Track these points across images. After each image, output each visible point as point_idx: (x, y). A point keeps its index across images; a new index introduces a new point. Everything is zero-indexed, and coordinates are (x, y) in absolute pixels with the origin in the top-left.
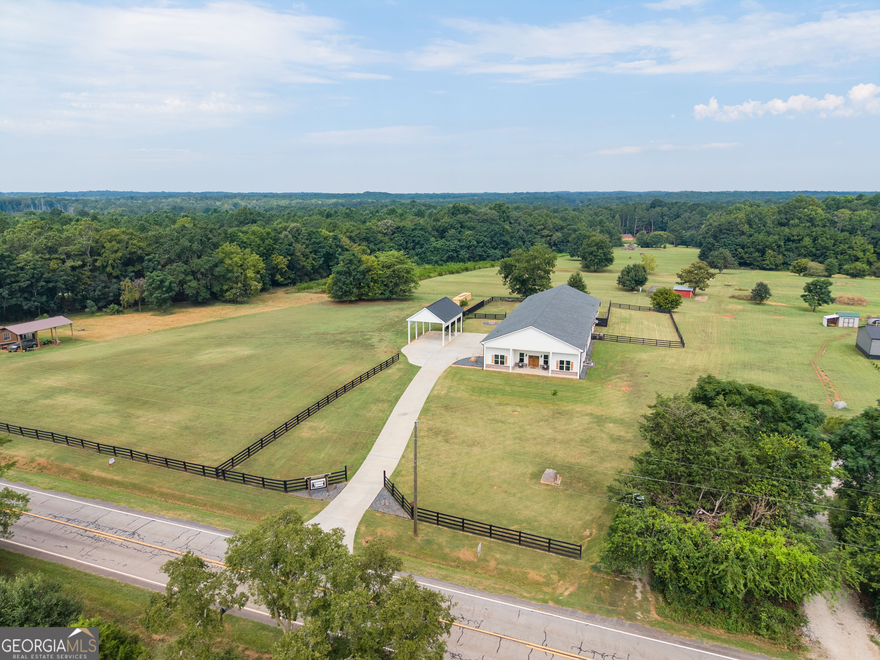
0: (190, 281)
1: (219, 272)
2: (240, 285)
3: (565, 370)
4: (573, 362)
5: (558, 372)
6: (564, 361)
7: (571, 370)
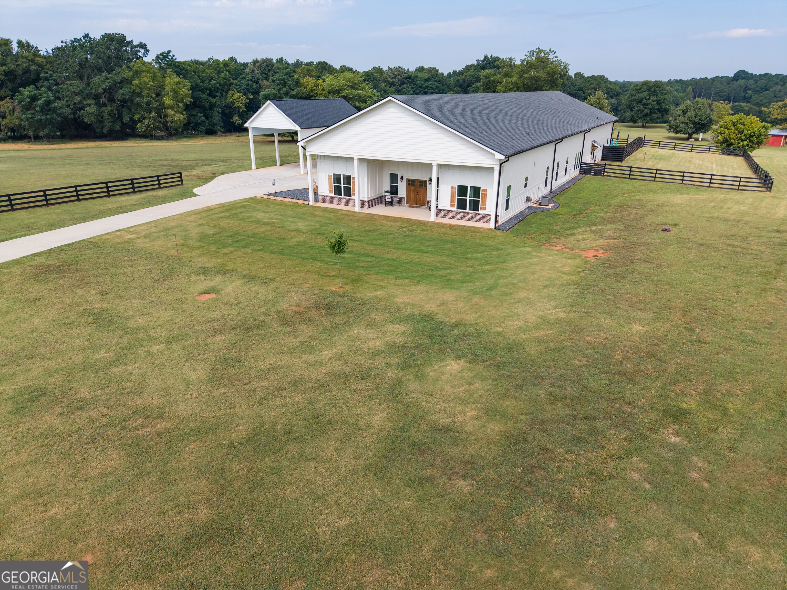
0: (90, 105)
1: (122, 94)
2: (153, 114)
3: (467, 210)
4: (486, 191)
5: (452, 215)
6: (467, 187)
7: (482, 209)
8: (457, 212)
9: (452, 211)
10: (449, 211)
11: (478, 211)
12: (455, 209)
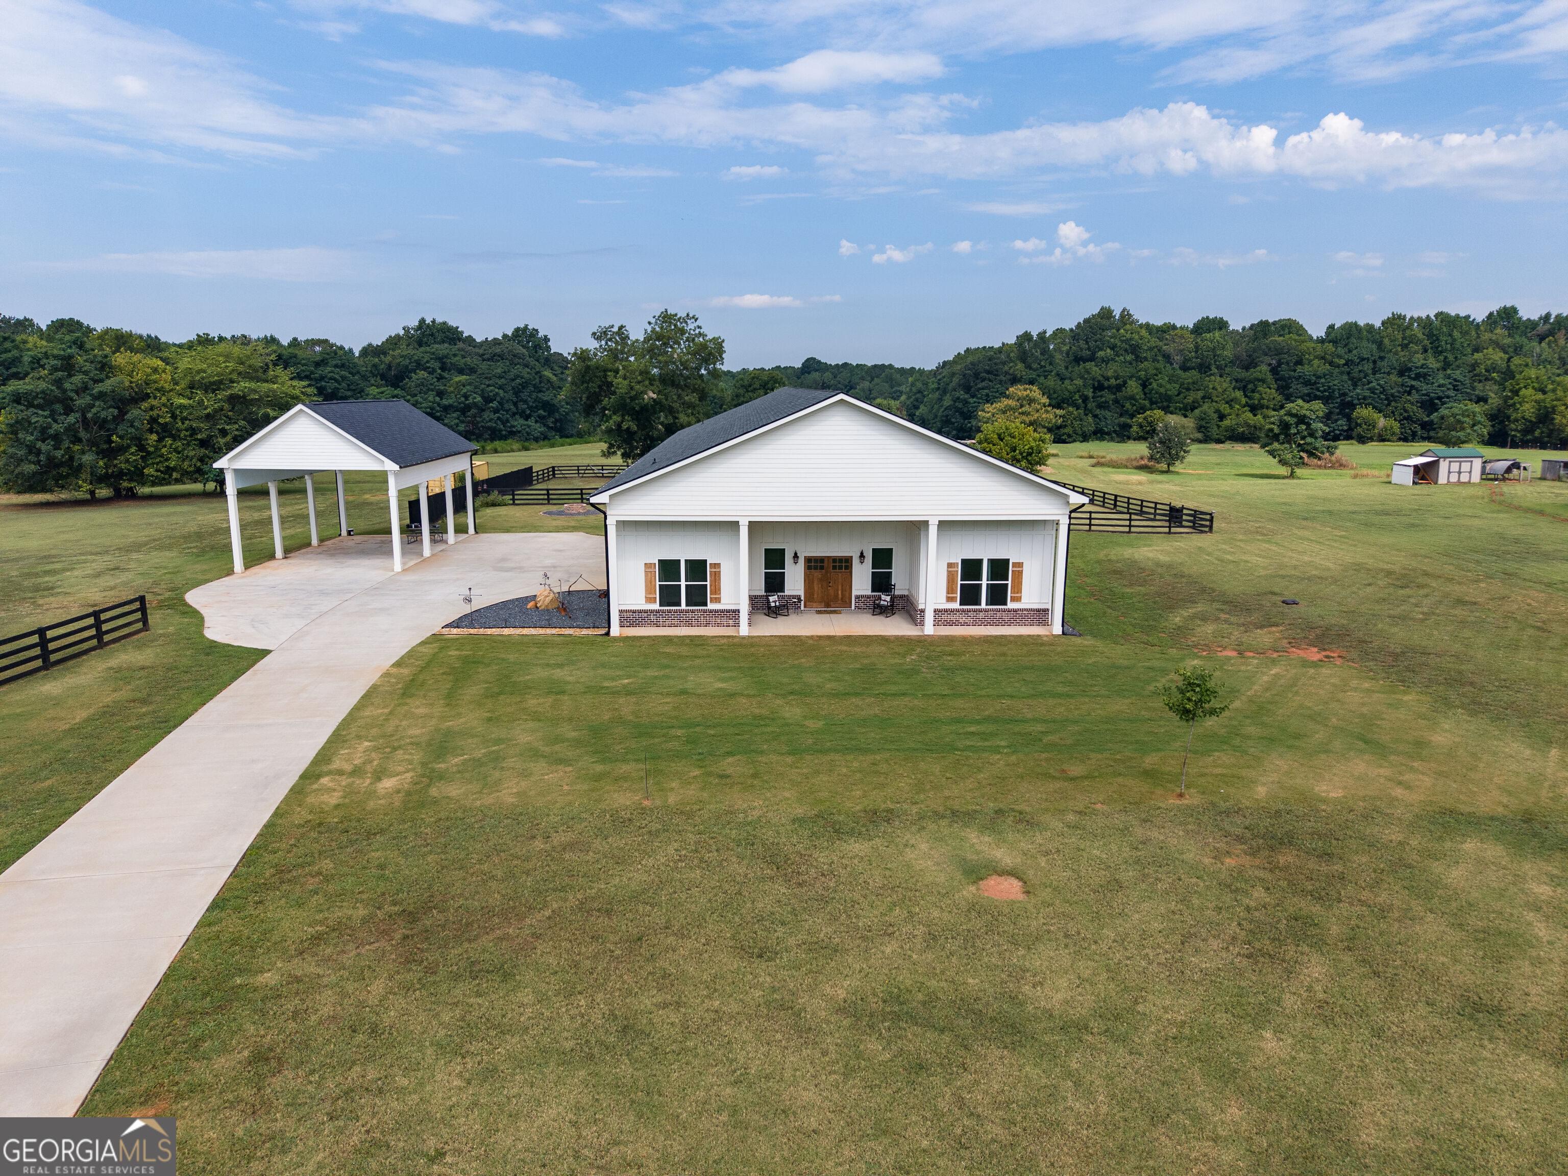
3: (983, 605)
4: (1020, 565)
5: (953, 618)
6: (980, 562)
7: (1013, 599)
8: (963, 611)
9: (952, 611)
10: (946, 611)
11: (1005, 604)
12: (956, 605)
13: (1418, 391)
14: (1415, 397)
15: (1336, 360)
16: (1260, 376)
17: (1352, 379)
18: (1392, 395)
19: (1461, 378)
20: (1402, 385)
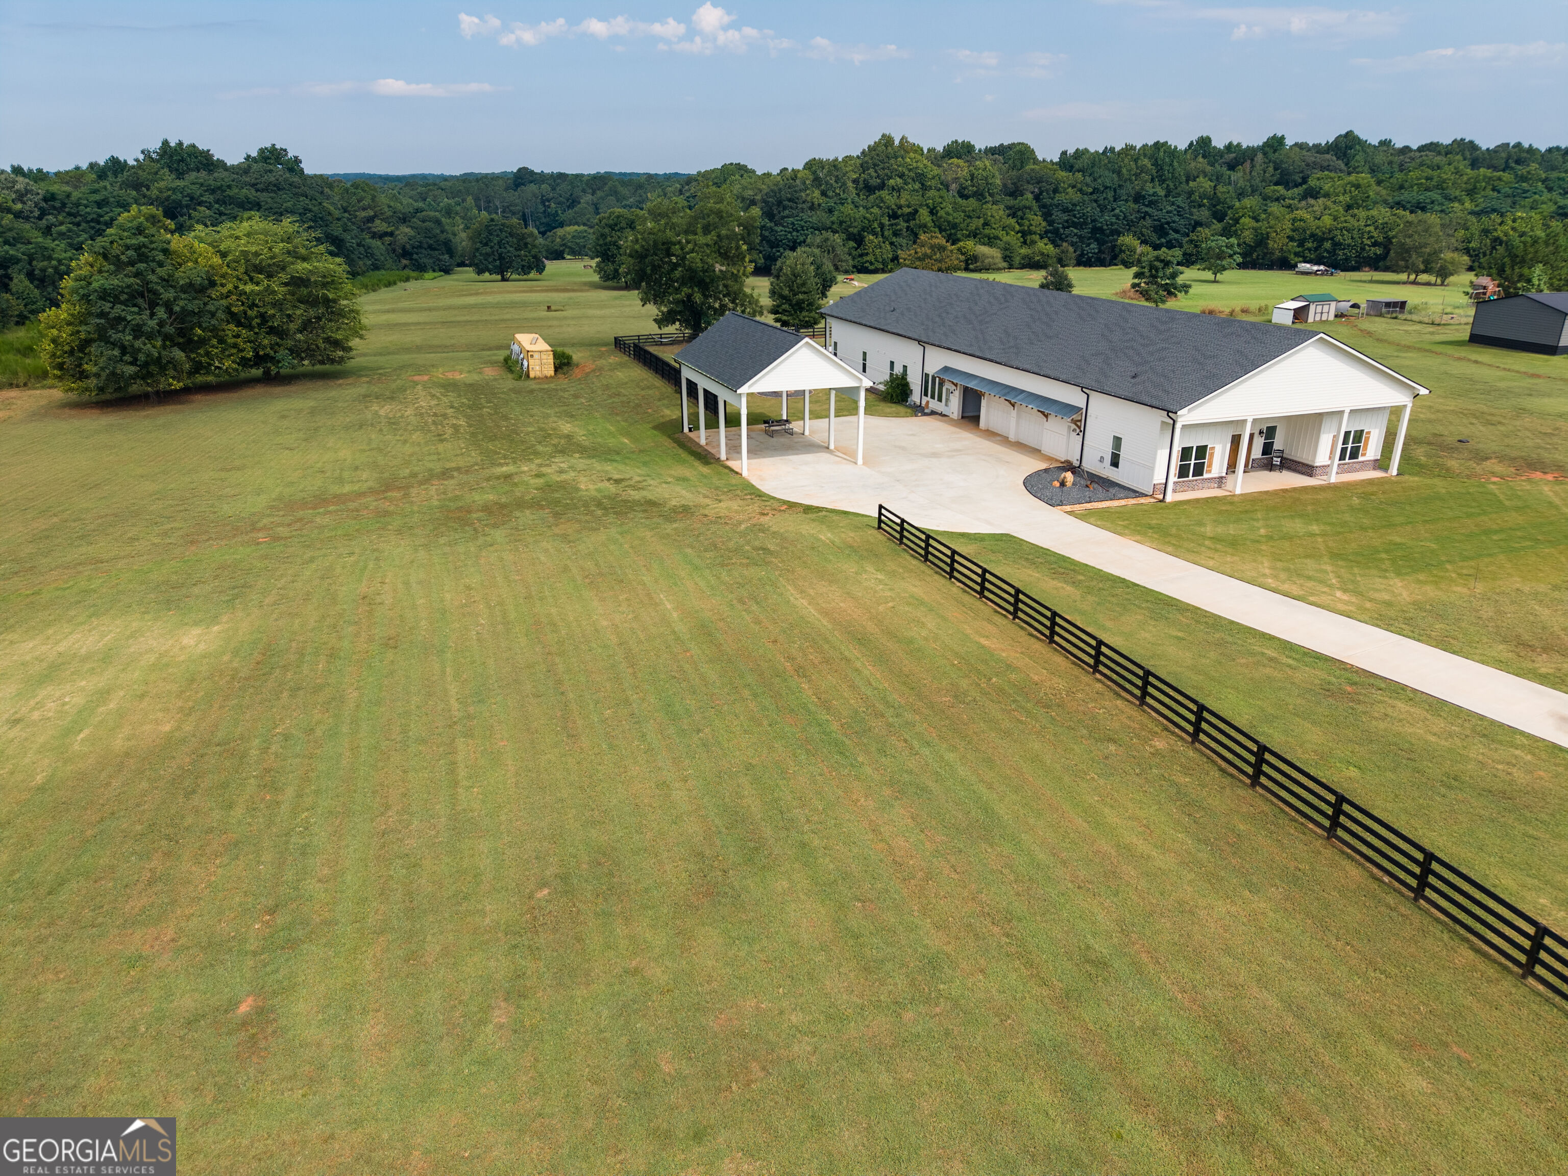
13: (1150, 216)
14: (1148, 222)
15: (1085, 188)
16: (1028, 204)
17: (1099, 206)
18: (1132, 221)
19: (1183, 205)
20: (1138, 211)
